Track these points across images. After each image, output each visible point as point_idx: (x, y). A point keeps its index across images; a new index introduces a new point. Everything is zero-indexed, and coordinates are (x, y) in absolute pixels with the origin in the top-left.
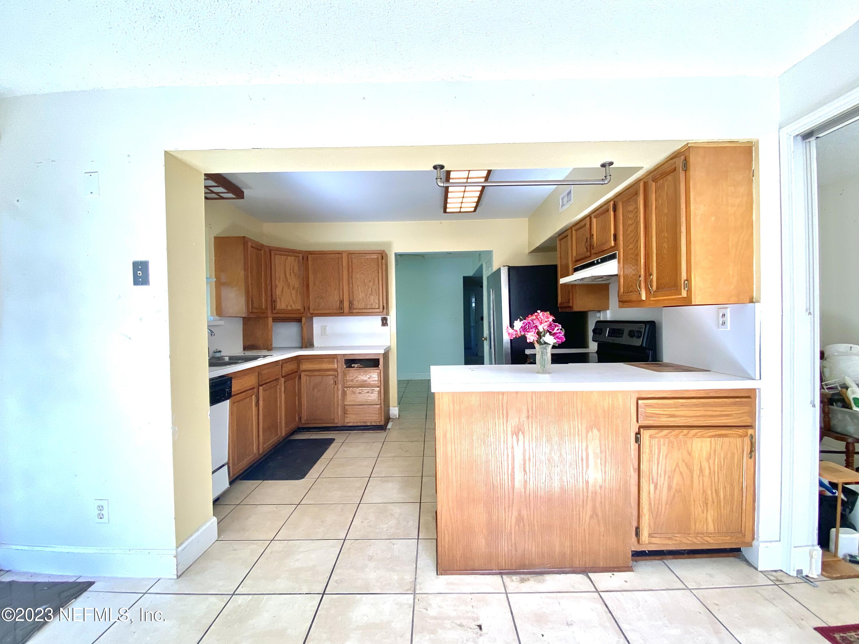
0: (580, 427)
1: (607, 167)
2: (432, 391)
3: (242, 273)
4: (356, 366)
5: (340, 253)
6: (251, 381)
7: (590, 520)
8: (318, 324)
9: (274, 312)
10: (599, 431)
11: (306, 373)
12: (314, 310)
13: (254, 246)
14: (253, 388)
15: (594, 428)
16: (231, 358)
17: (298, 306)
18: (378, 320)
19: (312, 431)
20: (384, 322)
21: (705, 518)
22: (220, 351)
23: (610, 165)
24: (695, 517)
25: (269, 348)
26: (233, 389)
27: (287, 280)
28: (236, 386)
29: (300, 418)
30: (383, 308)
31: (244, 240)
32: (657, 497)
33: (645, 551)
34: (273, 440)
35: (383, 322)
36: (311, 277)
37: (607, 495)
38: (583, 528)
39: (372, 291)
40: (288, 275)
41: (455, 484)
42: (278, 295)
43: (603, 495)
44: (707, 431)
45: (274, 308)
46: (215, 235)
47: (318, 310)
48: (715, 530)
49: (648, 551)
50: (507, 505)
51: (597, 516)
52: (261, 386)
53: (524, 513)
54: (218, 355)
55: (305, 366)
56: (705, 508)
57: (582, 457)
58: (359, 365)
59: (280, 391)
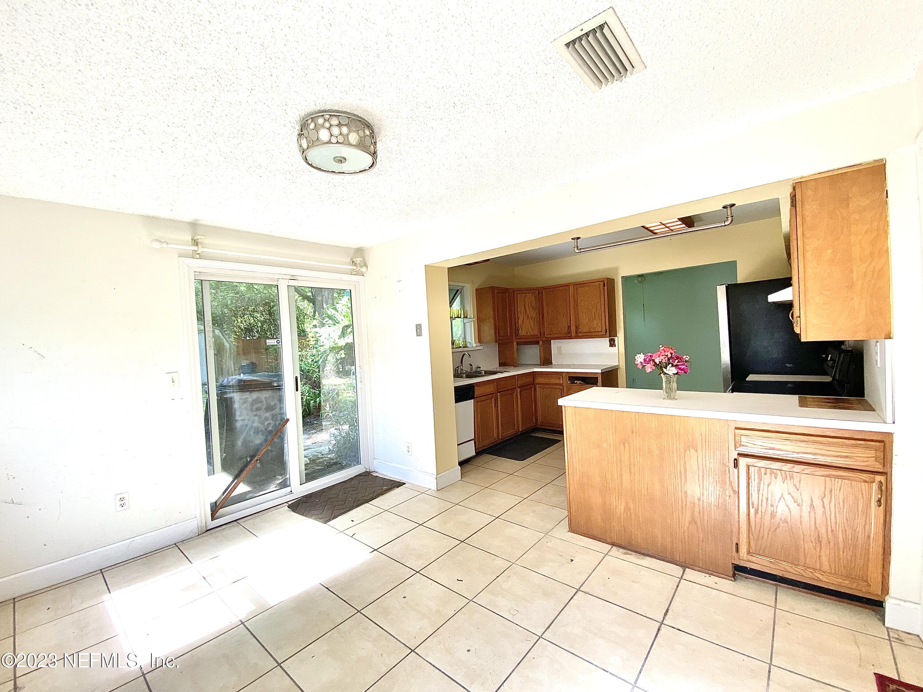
0: (678, 444)
1: (729, 209)
2: (559, 404)
3: (492, 313)
4: (579, 382)
5: (568, 285)
6: (491, 389)
7: (689, 525)
8: (555, 345)
9: (518, 337)
10: (696, 451)
11: (539, 385)
12: (547, 334)
13: (499, 291)
14: (493, 394)
15: (691, 449)
16: (485, 372)
17: (536, 332)
18: (606, 341)
19: (547, 432)
20: (612, 344)
21: (818, 555)
22: (480, 367)
23: (731, 207)
24: (804, 552)
25: (515, 365)
26: (476, 393)
27: (526, 312)
28: (478, 391)
29: (536, 420)
30: (606, 332)
31: (492, 288)
32: (758, 520)
33: (747, 568)
34: (510, 432)
35: (610, 343)
36: (545, 308)
37: (705, 508)
38: (683, 530)
39: (595, 316)
40: (527, 308)
41: (578, 472)
42: (520, 325)
43: (701, 507)
44: (818, 469)
45: (517, 335)
46: (476, 288)
47: (551, 334)
48: (831, 569)
49: (749, 568)
50: (617, 495)
51: (696, 523)
52: (499, 392)
53: (631, 506)
54: (478, 370)
55: (539, 380)
56: (818, 545)
57: (680, 471)
58: (580, 381)
59: (517, 397)
